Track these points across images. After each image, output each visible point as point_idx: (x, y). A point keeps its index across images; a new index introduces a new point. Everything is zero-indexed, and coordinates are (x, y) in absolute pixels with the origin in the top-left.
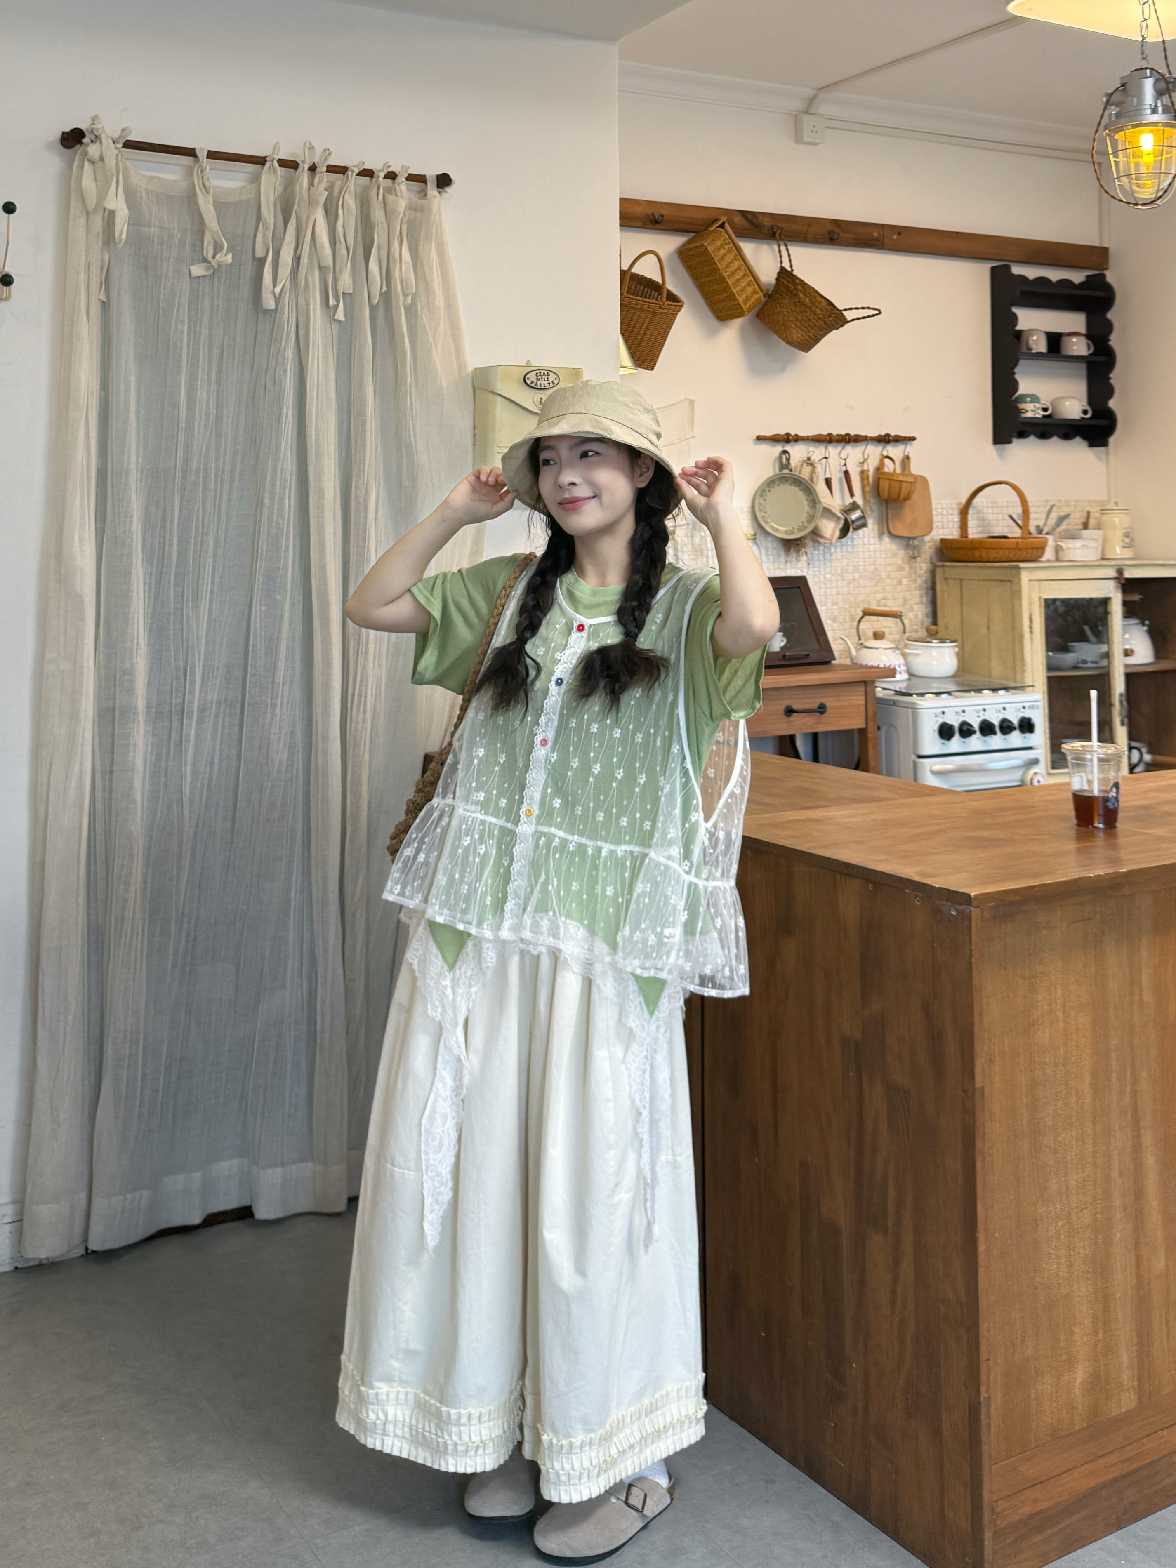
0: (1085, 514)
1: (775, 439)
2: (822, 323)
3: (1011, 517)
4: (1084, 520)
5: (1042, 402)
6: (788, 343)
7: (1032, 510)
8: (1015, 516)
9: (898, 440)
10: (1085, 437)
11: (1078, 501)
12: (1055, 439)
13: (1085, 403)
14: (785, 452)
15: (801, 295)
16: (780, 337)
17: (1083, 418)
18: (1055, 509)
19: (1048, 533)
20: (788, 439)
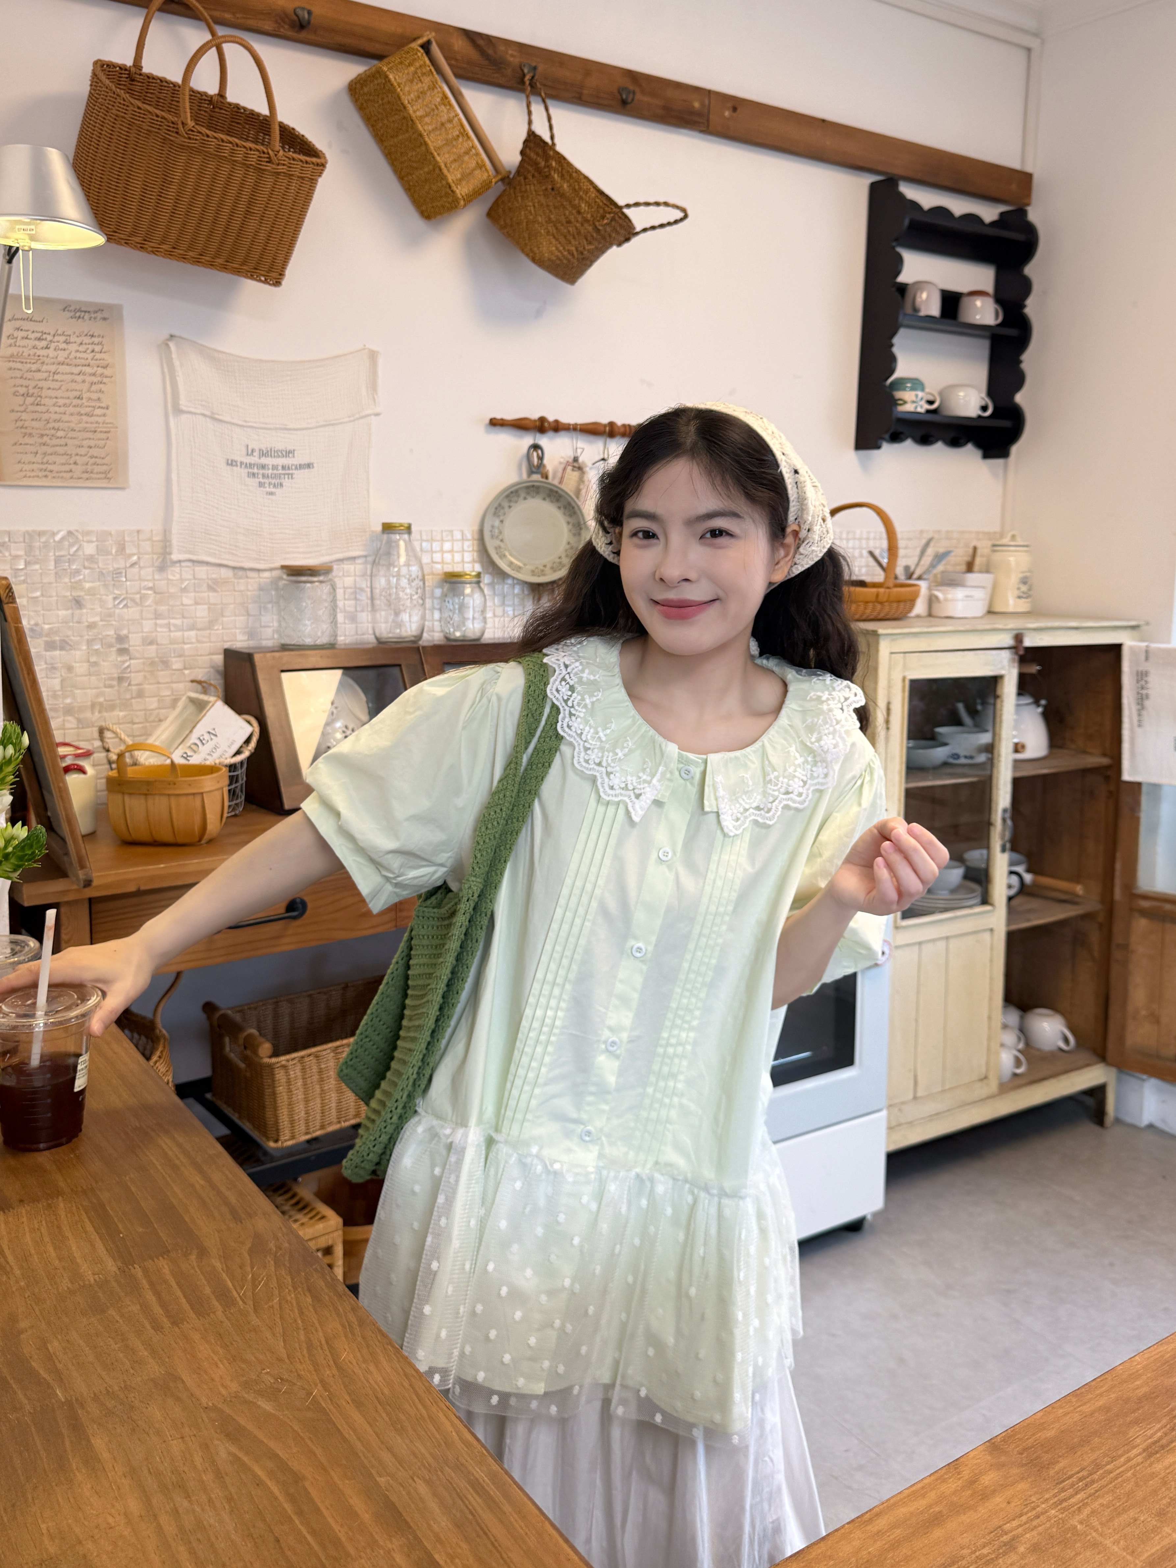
0: (971, 551)
1: (520, 425)
2: (590, 228)
3: (871, 554)
4: (968, 559)
5: (927, 390)
6: (534, 260)
7: (901, 543)
8: (877, 553)
10: (979, 445)
11: (962, 532)
12: (939, 445)
13: (984, 394)
14: (536, 447)
15: (556, 176)
16: (523, 251)
17: (980, 417)
18: (932, 544)
19: (919, 578)
20: (542, 426)
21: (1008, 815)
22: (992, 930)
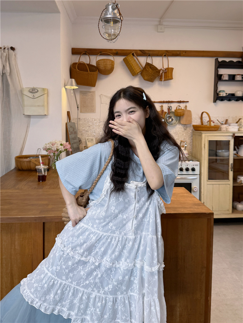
5: (225, 92)
9: (183, 102)
21: (232, 165)
22: (229, 184)
